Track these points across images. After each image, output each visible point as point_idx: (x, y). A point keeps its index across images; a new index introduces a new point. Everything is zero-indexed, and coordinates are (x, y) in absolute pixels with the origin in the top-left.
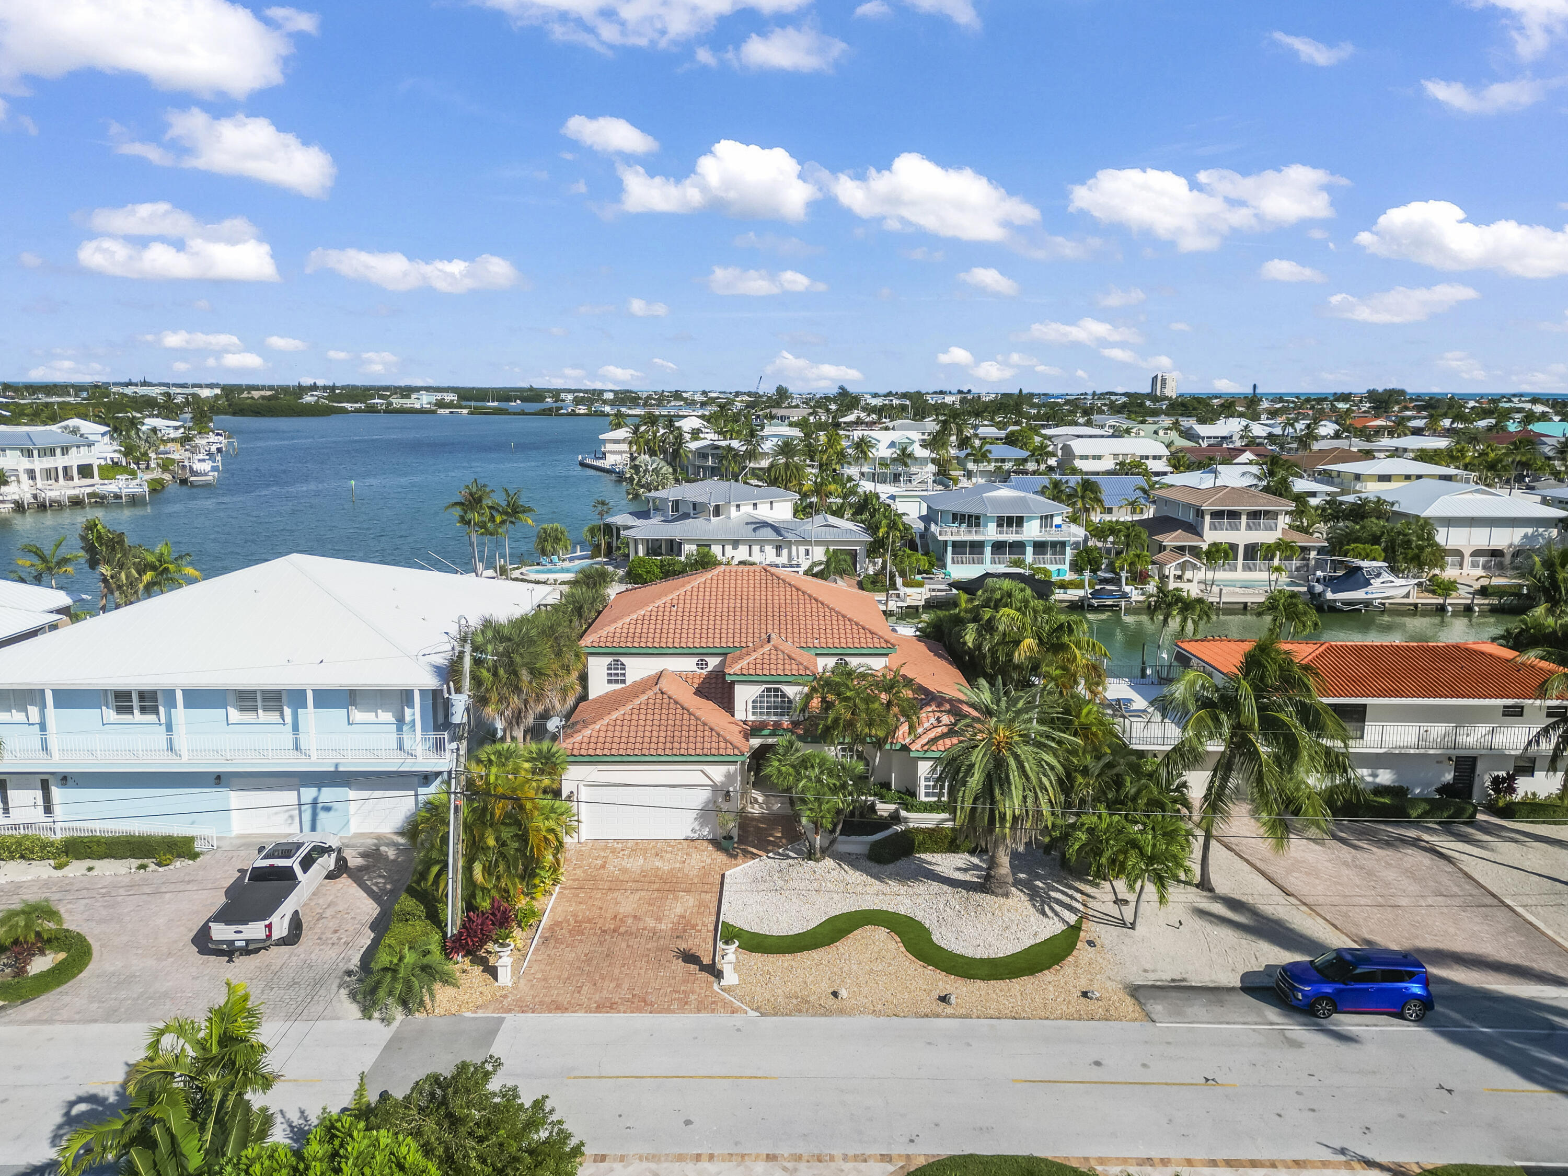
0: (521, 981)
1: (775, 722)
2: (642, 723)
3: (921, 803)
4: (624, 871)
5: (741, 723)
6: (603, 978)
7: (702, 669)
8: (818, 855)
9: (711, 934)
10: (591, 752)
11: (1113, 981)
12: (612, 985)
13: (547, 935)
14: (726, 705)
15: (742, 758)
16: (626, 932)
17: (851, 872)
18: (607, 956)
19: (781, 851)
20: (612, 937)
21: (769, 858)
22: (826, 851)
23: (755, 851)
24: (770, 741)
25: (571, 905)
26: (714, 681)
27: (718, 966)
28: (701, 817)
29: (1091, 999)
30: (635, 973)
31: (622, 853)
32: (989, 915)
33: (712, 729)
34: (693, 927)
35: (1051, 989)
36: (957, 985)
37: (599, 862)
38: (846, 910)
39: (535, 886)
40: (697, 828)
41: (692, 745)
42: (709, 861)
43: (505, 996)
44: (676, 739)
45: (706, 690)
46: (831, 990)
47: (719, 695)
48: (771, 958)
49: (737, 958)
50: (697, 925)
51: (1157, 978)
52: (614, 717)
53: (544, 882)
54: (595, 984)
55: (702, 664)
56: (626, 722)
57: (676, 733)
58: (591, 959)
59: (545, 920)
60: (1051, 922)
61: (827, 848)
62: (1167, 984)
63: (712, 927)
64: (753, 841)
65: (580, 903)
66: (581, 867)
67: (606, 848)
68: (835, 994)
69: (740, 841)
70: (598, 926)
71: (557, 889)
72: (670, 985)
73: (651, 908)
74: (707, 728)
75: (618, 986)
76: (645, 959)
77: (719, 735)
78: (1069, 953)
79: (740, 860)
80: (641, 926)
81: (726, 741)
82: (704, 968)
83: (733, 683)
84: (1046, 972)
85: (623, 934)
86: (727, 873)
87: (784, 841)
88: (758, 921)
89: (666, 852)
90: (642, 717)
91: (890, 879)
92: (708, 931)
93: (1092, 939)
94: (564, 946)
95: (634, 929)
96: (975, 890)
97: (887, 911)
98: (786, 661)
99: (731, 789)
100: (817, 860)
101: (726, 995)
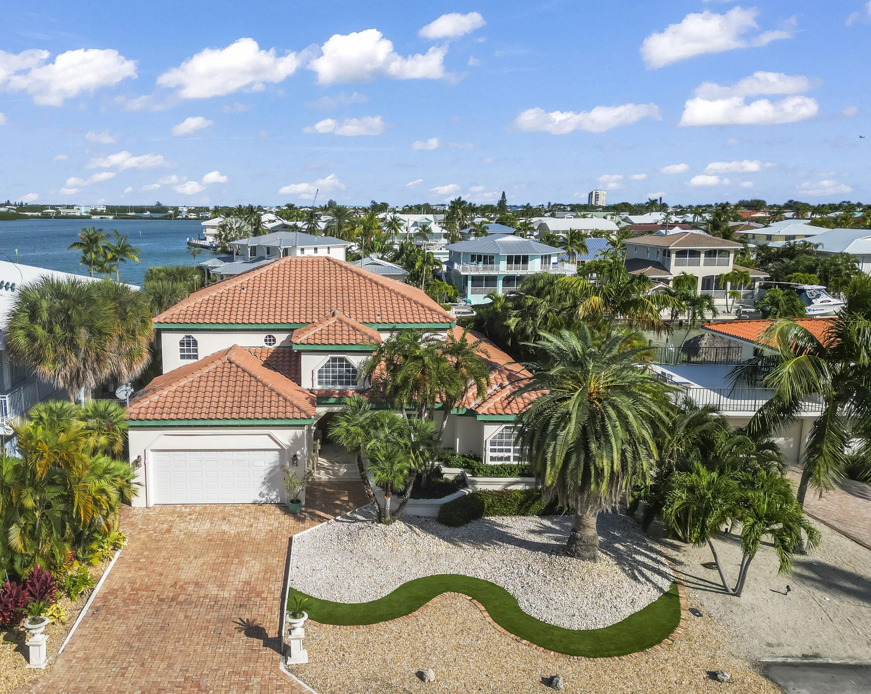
0: (58, 661)
1: (341, 391)
2: (209, 389)
3: (487, 466)
4: (190, 535)
5: (308, 392)
6: (153, 657)
7: (270, 344)
8: (388, 518)
9: (277, 603)
10: (157, 416)
11: (737, 657)
12: (163, 665)
13: (98, 605)
14: (293, 376)
15: (308, 422)
16: (186, 600)
17: (422, 535)
18: (162, 628)
19: (348, 514)
20: (170, 607)
21: (337, 521)
22: (395, 515)
23: (322, 514)
24: (336, 409)
25: (129, 572)
26: (281, 355)
27: (285, 640)
28: (269, 481)
29: (722, 681)
30: (191, 649)
31: (189, 517)
32: (578, 580)
33: (279, 395)
34: (258, 595)
35: (670, 668)
36: (560, 663)
37: (165, 526)
38: (421, 575)
39: (93, 551)
40: (265, 492)
41: (259, 410)
42: (276, 524)
43: (35, 682)
44: (243, 403)
45: (274, 363)
46: (415, 670)
47: (287, 367)
48: (345, 630)
49: (306, 631)
50: (263, 592)
51: (786, 654)
52: (182, 384)
53: (102, 547)
54: (143, 665)
55: (270, 340)
56: (194, 389)
57: (244, 398)
58: (143, 633)
59: (98, 588)
60: (646, 588)
61: (397, 511)
62: (800, 661)
63: (278, 595)
64: (320, 505)
65: (140, 569)
66: (146, 531)
67: (174, 512)
68: (421, 675)
69: (307, 505)
70: (156, 594)
71: (117, 554)
72: (229, 665)
73: (214, 574)
74: (274, 393)
75: (170, 666)
76: (204, 632)
77: (286, 400)
78: (676, 625)
79: (307, 523)
80: (202, 593)
81: (293, 405)
82: (269, 643)
83: (299, 353)
84: (657, 647)
85: (181, 603)
86: (295, 537)
87: (351, 504)
88: (328, 587)
89: (233, 515)
90: (210, 384)
91: (463, 541)
92: (274, 599)
93: (694, 606)
94: (114, 618)
95: (194, 598)
96: (557, 554)
97: (464, 577)
98: (351, 332)
99: (298, 453)
100: (388, 523)
101: (294, 677)
